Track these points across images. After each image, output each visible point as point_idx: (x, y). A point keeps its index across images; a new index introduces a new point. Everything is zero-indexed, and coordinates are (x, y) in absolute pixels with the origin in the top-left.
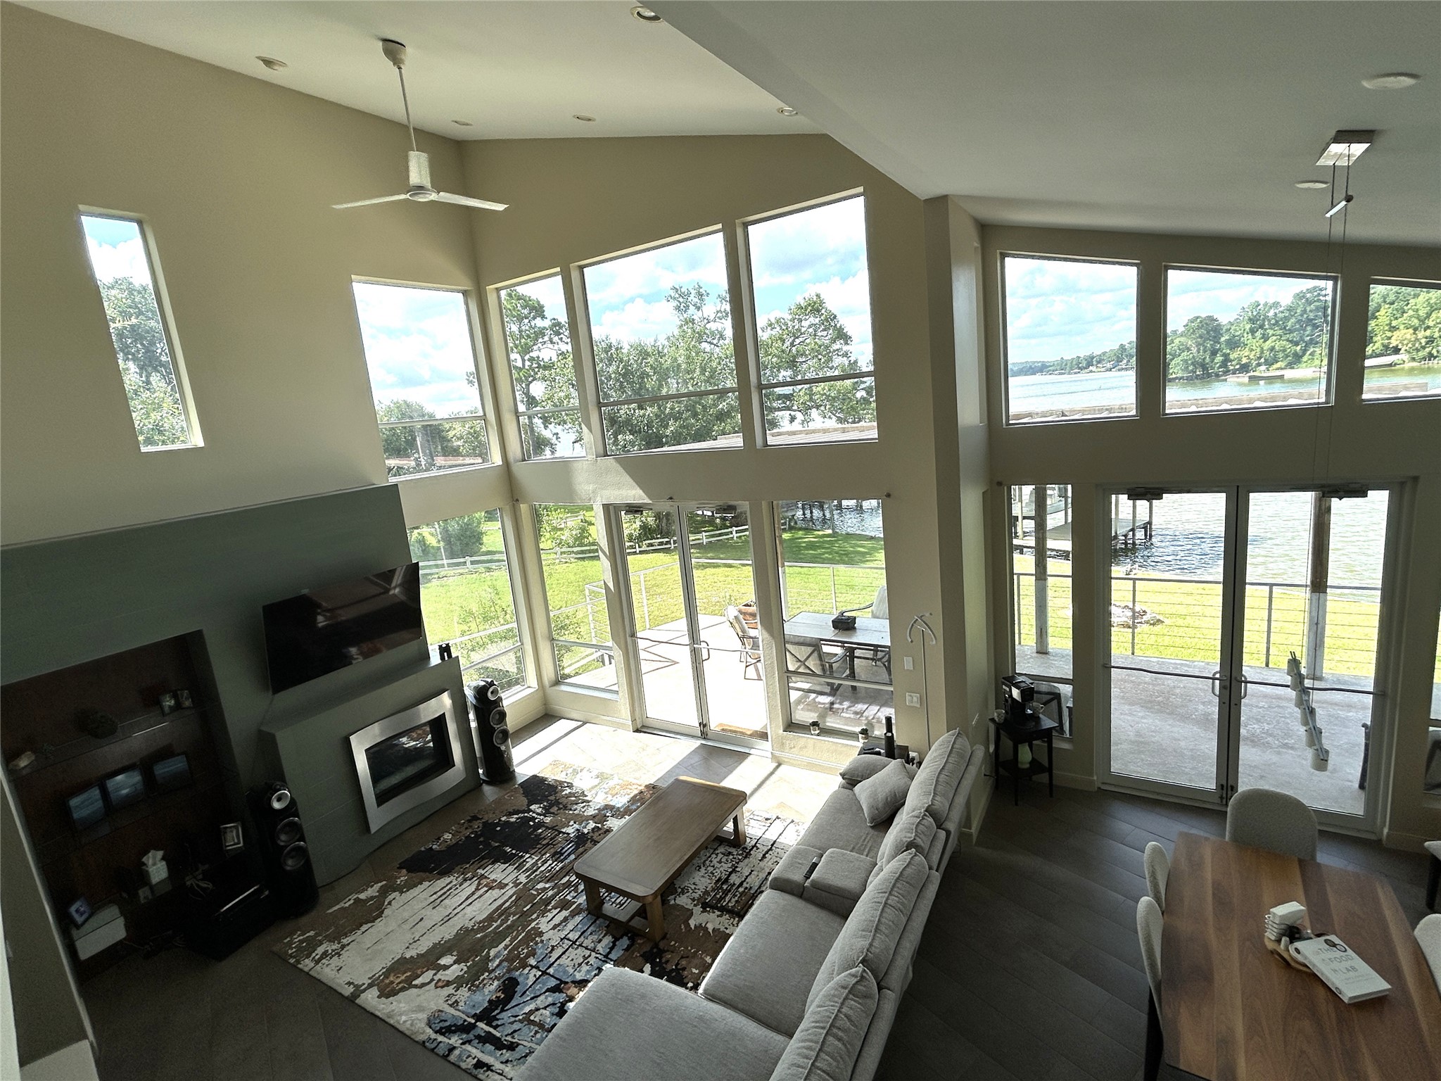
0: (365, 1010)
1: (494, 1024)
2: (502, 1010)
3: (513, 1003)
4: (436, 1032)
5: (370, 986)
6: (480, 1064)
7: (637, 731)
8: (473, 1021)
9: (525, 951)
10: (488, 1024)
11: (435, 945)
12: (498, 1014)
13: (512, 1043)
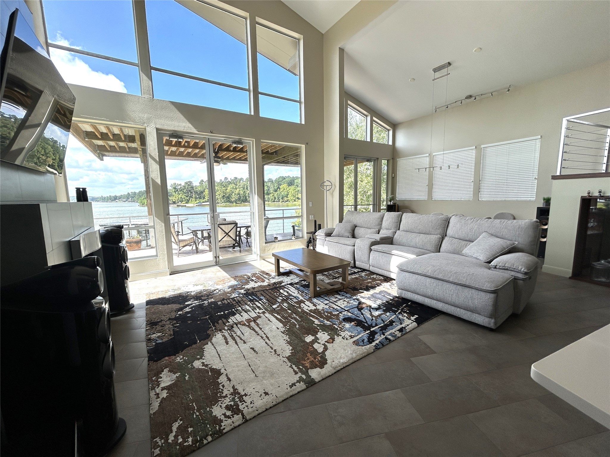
0: (330, 376)
1: (374, 325)
2: (366, 323)
3: (364, 320)
4: (371, 343)
5: (306, 373)
6: (401, 330)
7: (170, 274)
8: (369, 331)
9: (326, 314)
10: (374, 327)
11: (289, 343)
12: (367, 324)
13: (389, 321)
